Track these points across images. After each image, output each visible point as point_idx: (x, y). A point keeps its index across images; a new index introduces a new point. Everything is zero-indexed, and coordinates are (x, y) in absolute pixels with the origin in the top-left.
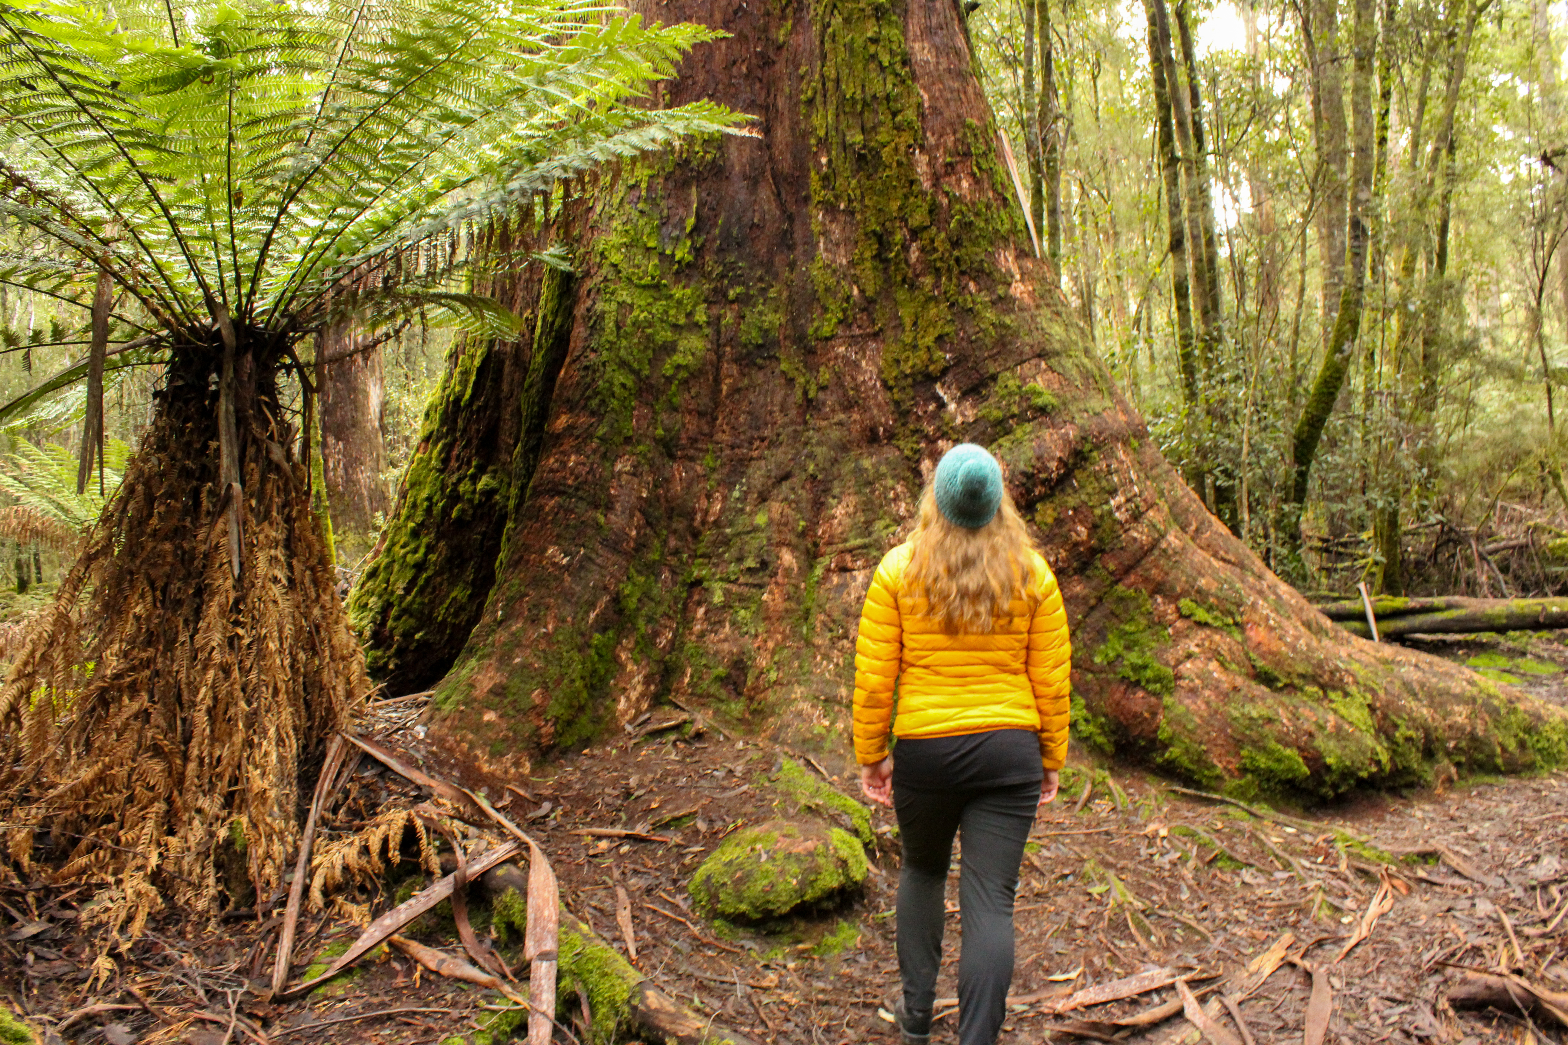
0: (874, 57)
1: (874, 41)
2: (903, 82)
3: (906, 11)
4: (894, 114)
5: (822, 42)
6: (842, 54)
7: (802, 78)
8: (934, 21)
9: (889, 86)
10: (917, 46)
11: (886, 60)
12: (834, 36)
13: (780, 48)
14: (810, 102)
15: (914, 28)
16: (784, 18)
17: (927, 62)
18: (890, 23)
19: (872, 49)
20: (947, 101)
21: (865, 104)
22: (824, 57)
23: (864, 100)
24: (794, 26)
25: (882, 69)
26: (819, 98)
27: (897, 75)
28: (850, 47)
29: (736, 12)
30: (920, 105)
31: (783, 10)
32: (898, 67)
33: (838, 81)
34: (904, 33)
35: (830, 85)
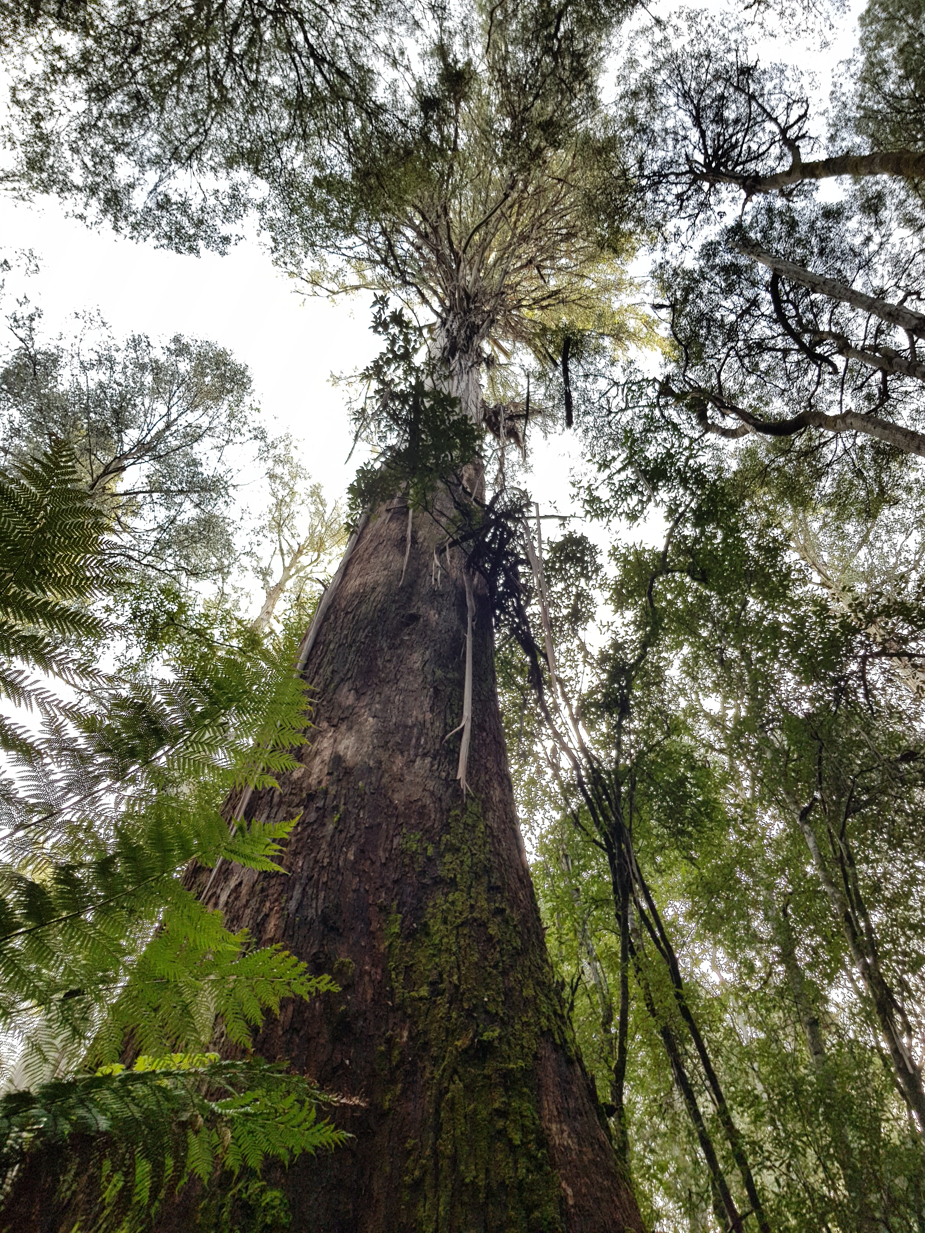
0: (502, 1133)
1: (502, 1114)
2: (539, 1167)
3: (540, 1087)
4: (529, 1210)
5: (437, 1112)
6: (462, 1127)
7: (409, 1153)
8: (572, 1104)
9: (522, 1171)
10: (554, 1127)
11: (517, 1138)
12: (452, 1104)
13: (384, 1115)
14: (417, 1184)
15: (549, 1106)
16: (393, 1081)
17: (568, 1148)
18: (521, 1095)
19: (500, 1124)
20: (597, 1200)
21: (490, 1193)
22: (438, 1129)
23: (488, 1186)
24: (404, 1091)
25: (512, 1148)
26: (428, 1179)
27: (532, 1157)
28: (471, 1118)
29: (335, 1070)
30: (563, 1199)
31: (392, 1072)
32: (533, 1147)
33: (454, 1160)
34: (539, 1110)
35: (445, 1163)
